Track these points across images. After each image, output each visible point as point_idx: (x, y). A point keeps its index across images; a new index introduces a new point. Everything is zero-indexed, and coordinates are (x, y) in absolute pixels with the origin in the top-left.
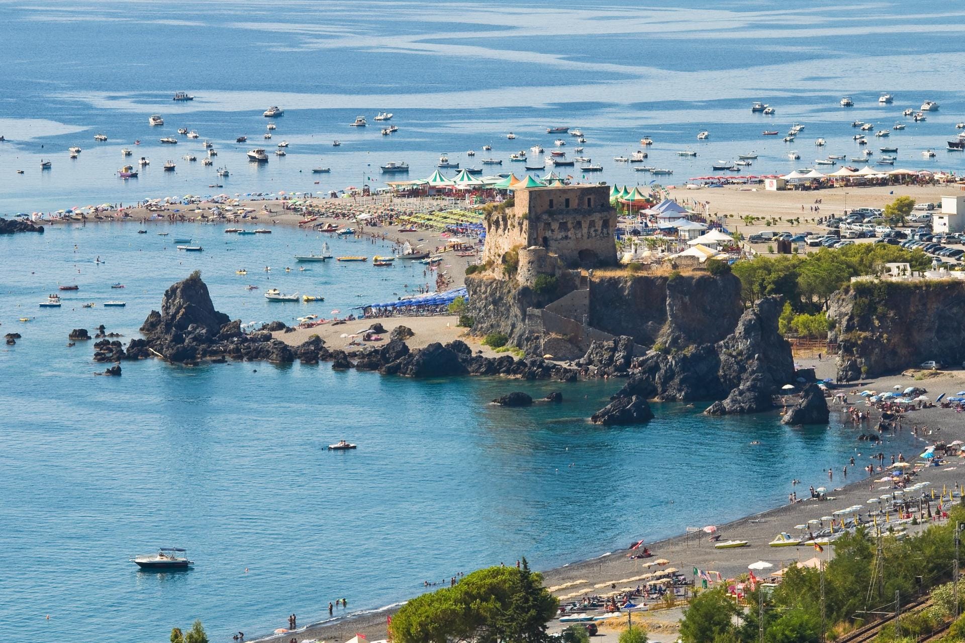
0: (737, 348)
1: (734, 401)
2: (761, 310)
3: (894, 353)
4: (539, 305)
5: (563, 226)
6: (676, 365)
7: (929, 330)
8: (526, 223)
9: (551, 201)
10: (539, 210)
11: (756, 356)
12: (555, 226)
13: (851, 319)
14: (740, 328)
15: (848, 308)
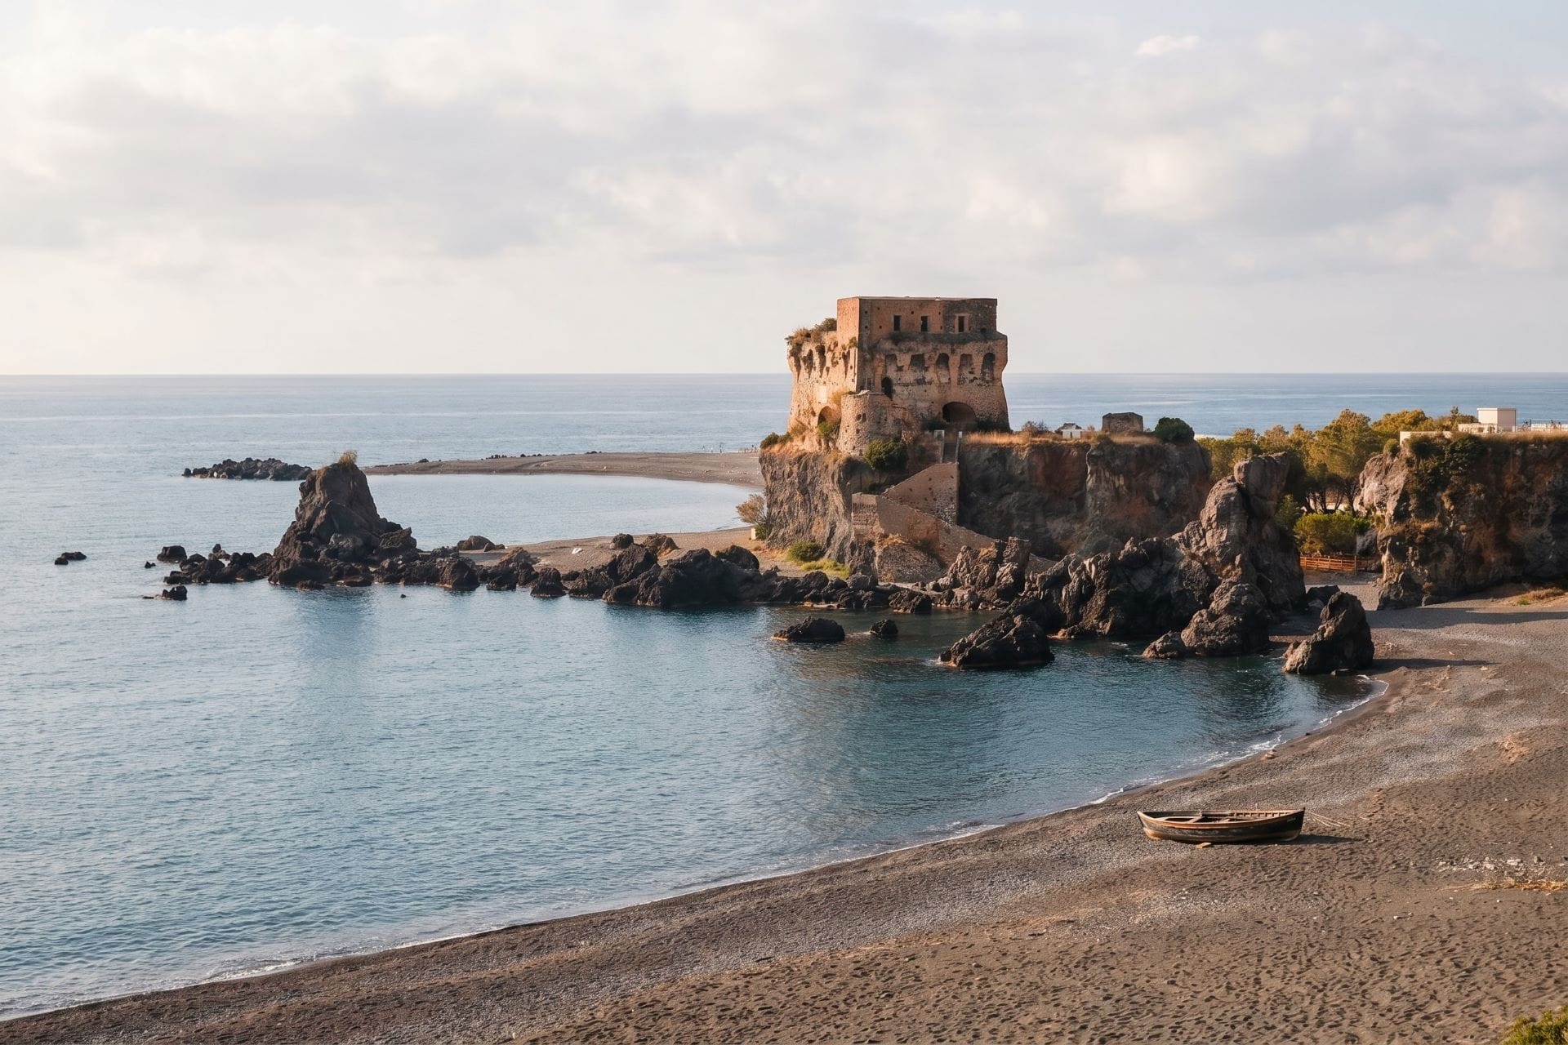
0: (1205, 544)
1: (1199, 632)
2: (1246, 479)
3: (1478, 559)
4: (874, 489)
5: (918, 361)
6: (1097, 573)
7: (1538, 522)
8: (854, 352)
9: (897, 318)
10: (878, 333)
11: (1238, 558)
12: (904, 359)
13: (1404, 497)
14: (1210, 510)
15: (1398, 480)
